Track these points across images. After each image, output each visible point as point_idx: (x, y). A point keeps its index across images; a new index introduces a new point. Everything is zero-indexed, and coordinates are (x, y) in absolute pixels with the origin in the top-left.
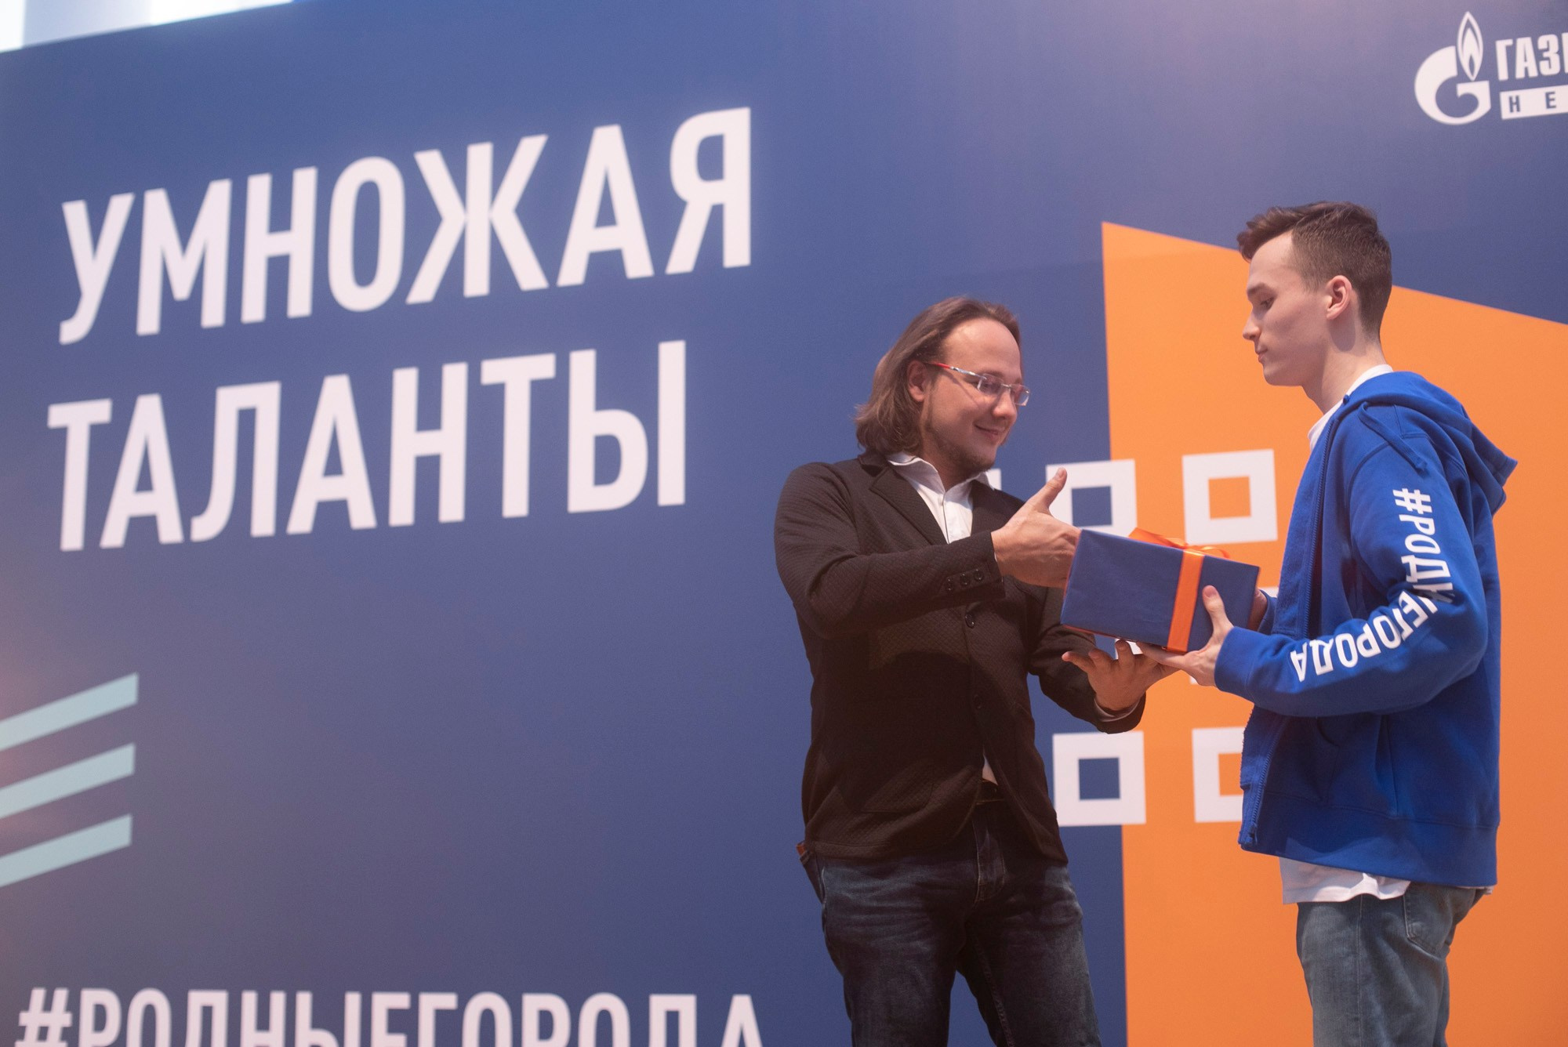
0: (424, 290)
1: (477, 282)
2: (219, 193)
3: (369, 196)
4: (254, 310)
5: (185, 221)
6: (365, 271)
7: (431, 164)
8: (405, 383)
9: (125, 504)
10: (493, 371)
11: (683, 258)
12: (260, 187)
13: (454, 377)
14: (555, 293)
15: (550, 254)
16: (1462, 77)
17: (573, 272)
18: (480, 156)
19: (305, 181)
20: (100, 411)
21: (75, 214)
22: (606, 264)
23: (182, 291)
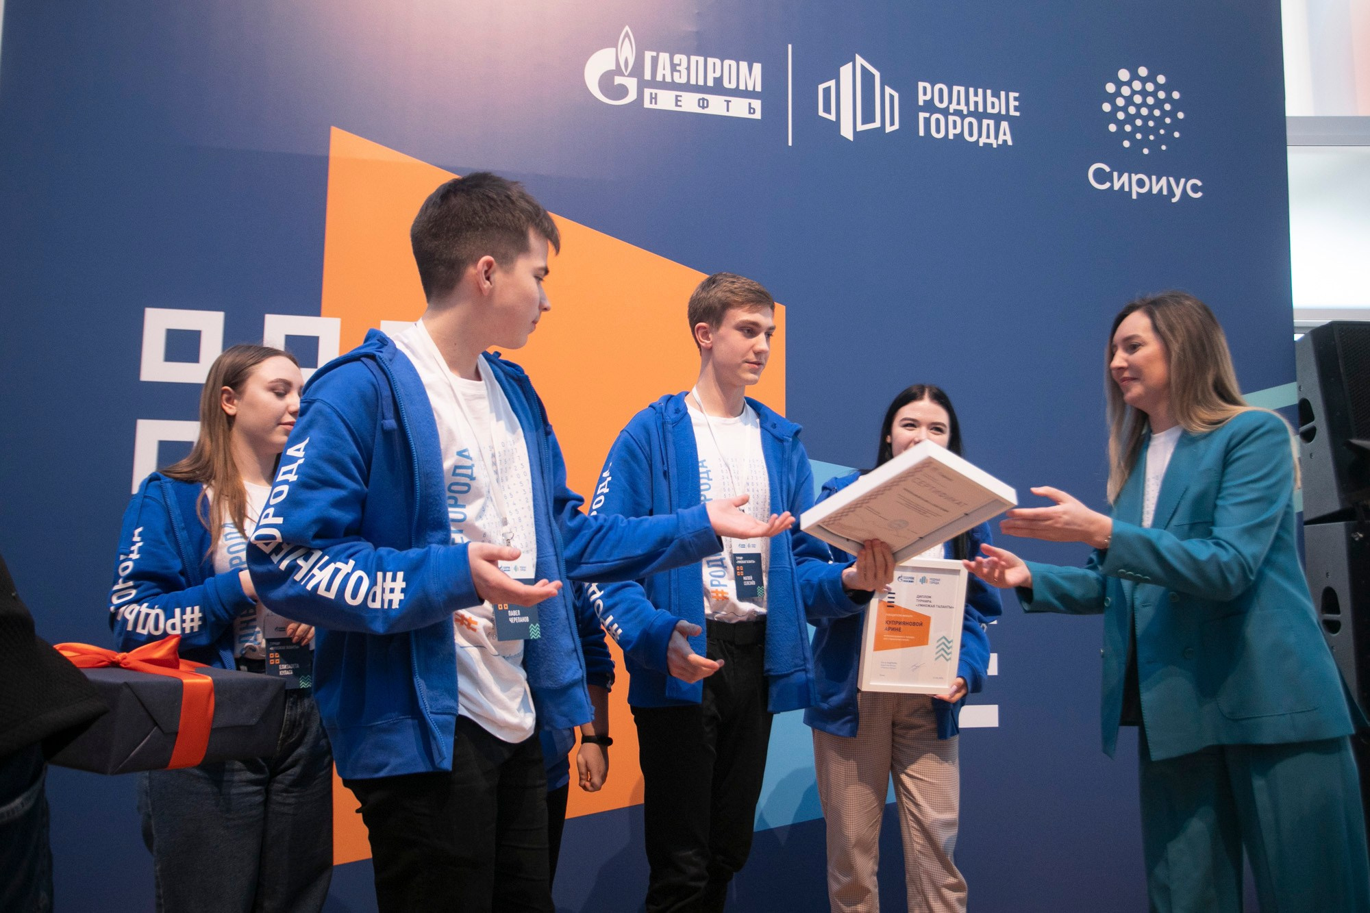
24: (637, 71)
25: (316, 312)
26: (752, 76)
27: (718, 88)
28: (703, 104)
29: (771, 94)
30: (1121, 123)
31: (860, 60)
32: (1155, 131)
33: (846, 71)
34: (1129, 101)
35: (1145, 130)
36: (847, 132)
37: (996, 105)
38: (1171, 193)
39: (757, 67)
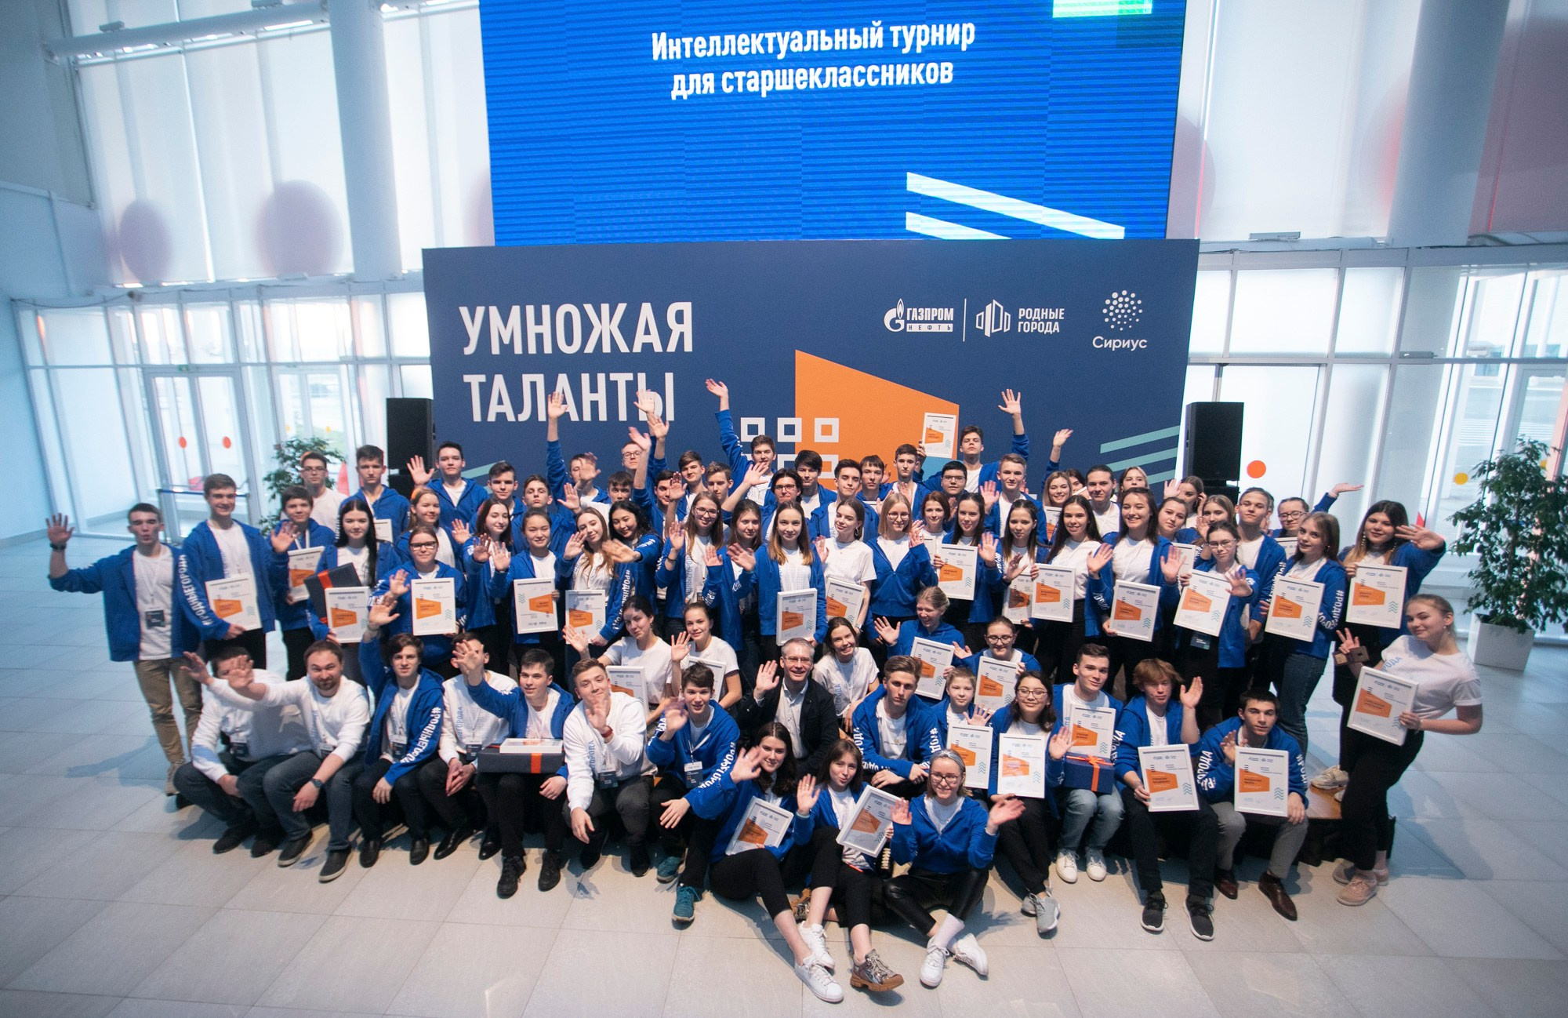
0: (590, 348)
1: (607, 348)
2: (516, 310)
3: (568, 317)
4: (532, 350)
5: (505, 319)
6: (569, 341)
7: (589, 308)
8: (585, 378)
9: (494, 409)
10: (613, 377)
11: (672, 347)
12: (530, 310)
13: (601, 377)
14: (631, 354)
15: (630, 343)
16: (897, 318)
17: (637, 348)
18: (605, 308)
19: (546, 309)
20: (482, 378)
21: (464, 311)
22: (647, 347)
23: (506, 341)
24: (904, 317)
25: (794, 416)
26: (949, 314)
27: (936, 321)
28: (930, 328)
29: (957, 321)
30: (1110, 318)
31: (995, 302)
32: (1127, 319)
33: (988, 307)
34: (1116, 307)
35: (1122, 320)
36: (987, 333)
37: (1053, 315)
38: (1131, 346)
39: (952, 310)
